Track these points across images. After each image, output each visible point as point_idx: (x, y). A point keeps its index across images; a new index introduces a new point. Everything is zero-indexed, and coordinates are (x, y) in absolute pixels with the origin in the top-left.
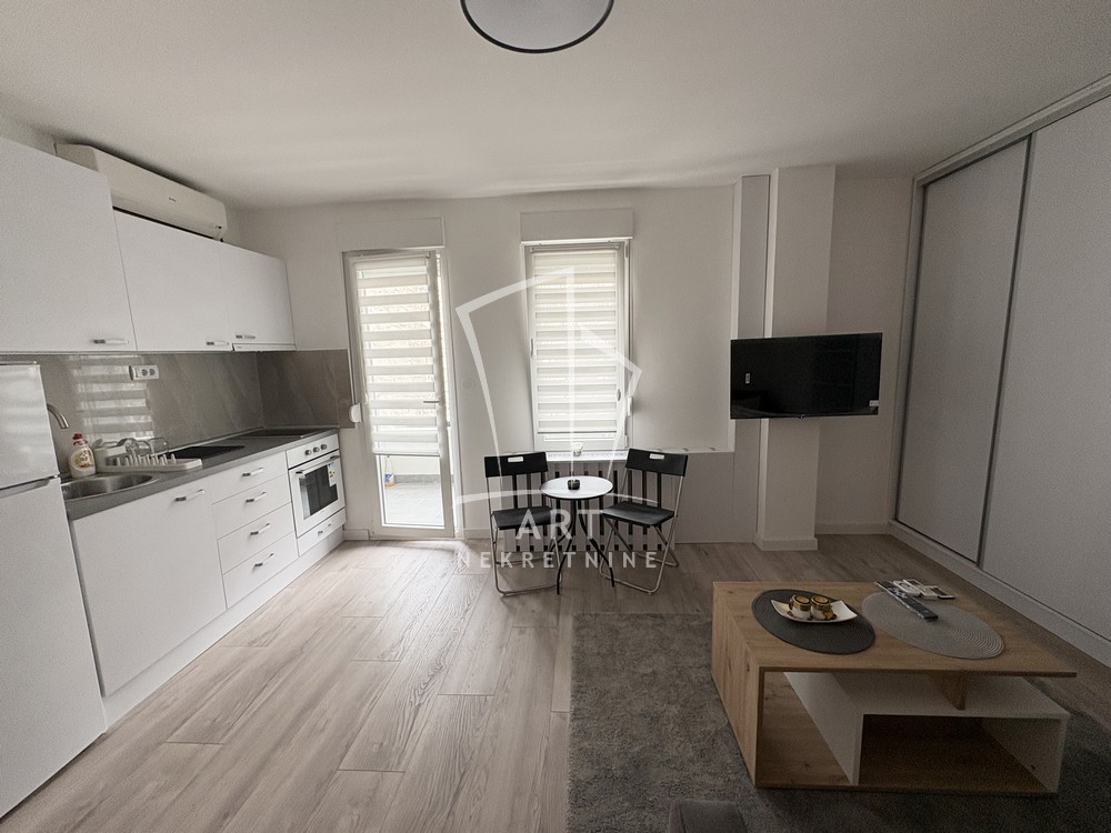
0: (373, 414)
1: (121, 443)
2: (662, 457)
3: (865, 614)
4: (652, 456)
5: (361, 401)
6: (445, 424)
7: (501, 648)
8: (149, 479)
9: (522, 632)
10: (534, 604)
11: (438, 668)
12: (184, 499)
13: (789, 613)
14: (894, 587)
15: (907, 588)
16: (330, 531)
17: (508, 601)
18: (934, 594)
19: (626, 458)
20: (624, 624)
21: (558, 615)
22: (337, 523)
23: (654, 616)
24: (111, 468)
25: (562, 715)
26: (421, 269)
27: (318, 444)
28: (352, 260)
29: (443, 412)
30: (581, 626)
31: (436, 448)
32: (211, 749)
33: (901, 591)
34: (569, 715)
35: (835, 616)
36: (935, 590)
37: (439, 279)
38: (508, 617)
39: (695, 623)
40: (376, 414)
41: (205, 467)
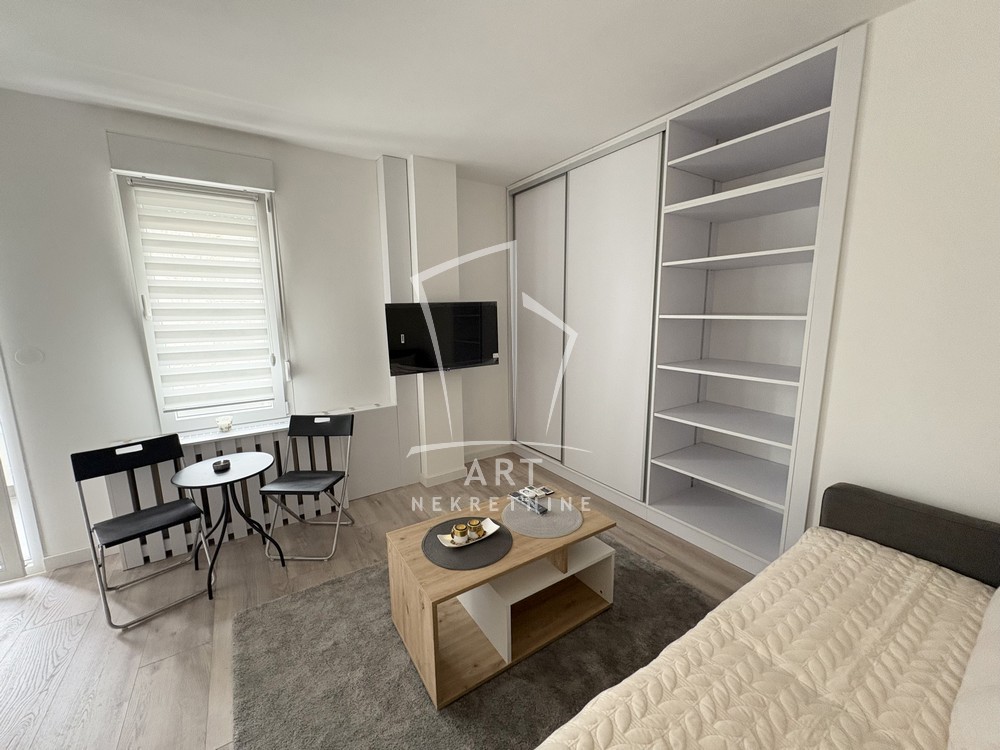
2: (328, 420)
4: (317, 420)
9: (155, 669)
10: (174, 624)
13: (452, 542)
14: (519, 495)
15: (528, 493)
17: (130, 635)
18: (543, 493)
19: (287, 426)
20: (298, 604)
21: (211, 625)
30: (244, 627)
33: (524, 497)
34: (231, 746)
35: (485, 533)
36: (544, 490)
38: (131, 657)
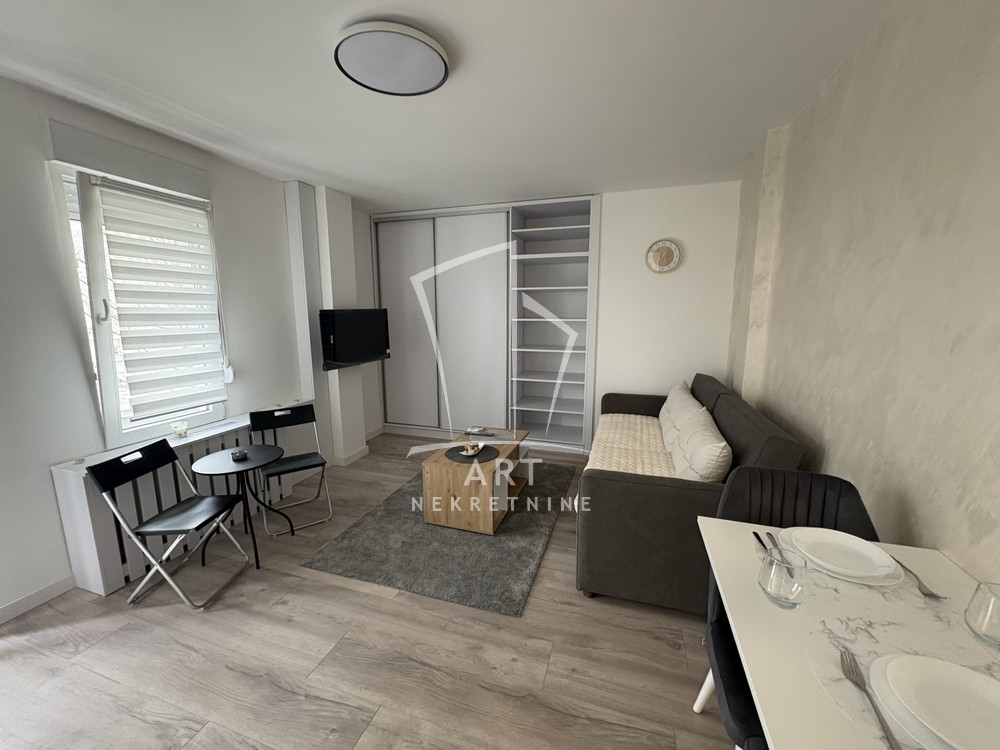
2: (288, 411)
4: (277, 414)
19: (248, 423)
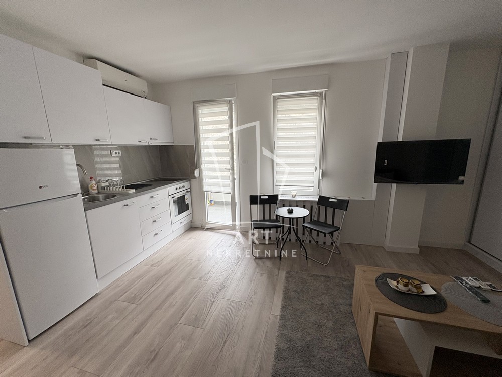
0: (204, 174)
1: (107, 181)
2: (336, 200)
3: (443, 293)
4: (331, 200)
5: (199, 168)
6: (234, 179)
7: (251, 281)
8: (115, 196)
9: (261, 276)
10: (268, 264)
11: (223, 287)
12: (127, 205)
13: (396, 286)
14: (463, 280)
15: (471, 282)
16: (186, 222)
17: (257, 261)
18: (489, 287)
19: (317, 200)
20: (310, 278)
21: (279, 270)
22: (188, 219)
23: (326, 277)
24: (103, 191)
25: (275, 316)
26: (226, 108)
27: (181, 185)
28: (197, 105)
29: (233, 174)
30: (289, 276)
31: (229, 190)
32: (133, 306)
33: (467, 283)
34: (278, 317)
35: (423, 292)
36: (490, 285)
37: (234, 113)
38: (256, 268)
39: (346, 283)
40: (205, 174)
41: (136, 192)
